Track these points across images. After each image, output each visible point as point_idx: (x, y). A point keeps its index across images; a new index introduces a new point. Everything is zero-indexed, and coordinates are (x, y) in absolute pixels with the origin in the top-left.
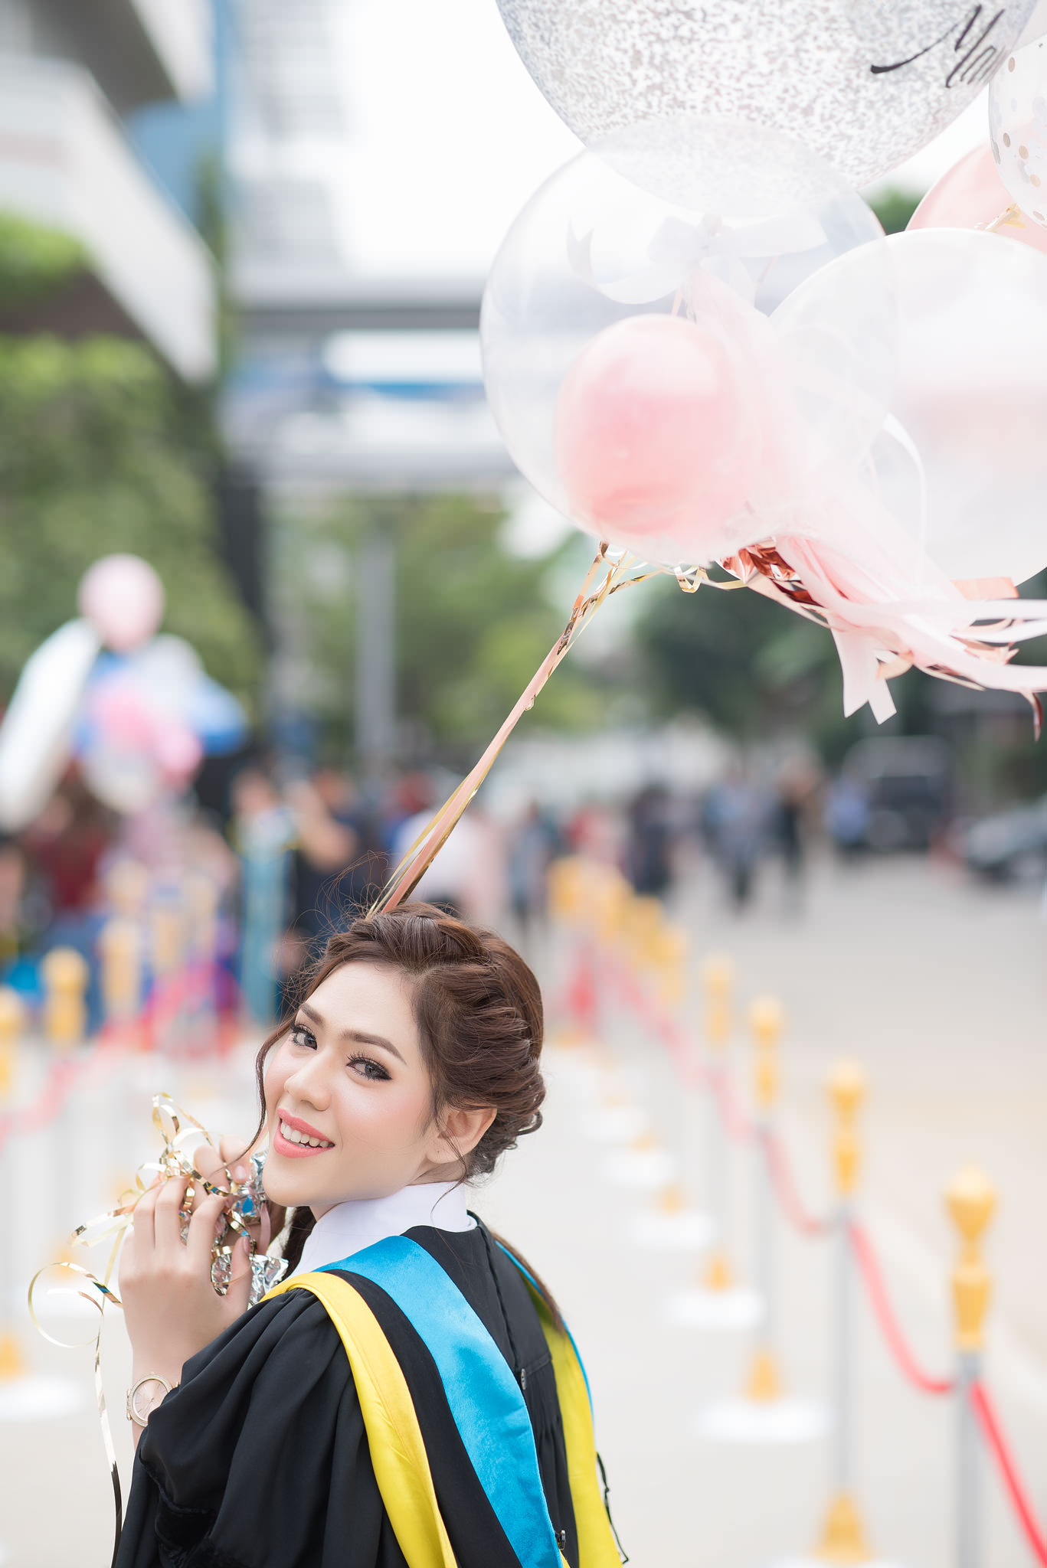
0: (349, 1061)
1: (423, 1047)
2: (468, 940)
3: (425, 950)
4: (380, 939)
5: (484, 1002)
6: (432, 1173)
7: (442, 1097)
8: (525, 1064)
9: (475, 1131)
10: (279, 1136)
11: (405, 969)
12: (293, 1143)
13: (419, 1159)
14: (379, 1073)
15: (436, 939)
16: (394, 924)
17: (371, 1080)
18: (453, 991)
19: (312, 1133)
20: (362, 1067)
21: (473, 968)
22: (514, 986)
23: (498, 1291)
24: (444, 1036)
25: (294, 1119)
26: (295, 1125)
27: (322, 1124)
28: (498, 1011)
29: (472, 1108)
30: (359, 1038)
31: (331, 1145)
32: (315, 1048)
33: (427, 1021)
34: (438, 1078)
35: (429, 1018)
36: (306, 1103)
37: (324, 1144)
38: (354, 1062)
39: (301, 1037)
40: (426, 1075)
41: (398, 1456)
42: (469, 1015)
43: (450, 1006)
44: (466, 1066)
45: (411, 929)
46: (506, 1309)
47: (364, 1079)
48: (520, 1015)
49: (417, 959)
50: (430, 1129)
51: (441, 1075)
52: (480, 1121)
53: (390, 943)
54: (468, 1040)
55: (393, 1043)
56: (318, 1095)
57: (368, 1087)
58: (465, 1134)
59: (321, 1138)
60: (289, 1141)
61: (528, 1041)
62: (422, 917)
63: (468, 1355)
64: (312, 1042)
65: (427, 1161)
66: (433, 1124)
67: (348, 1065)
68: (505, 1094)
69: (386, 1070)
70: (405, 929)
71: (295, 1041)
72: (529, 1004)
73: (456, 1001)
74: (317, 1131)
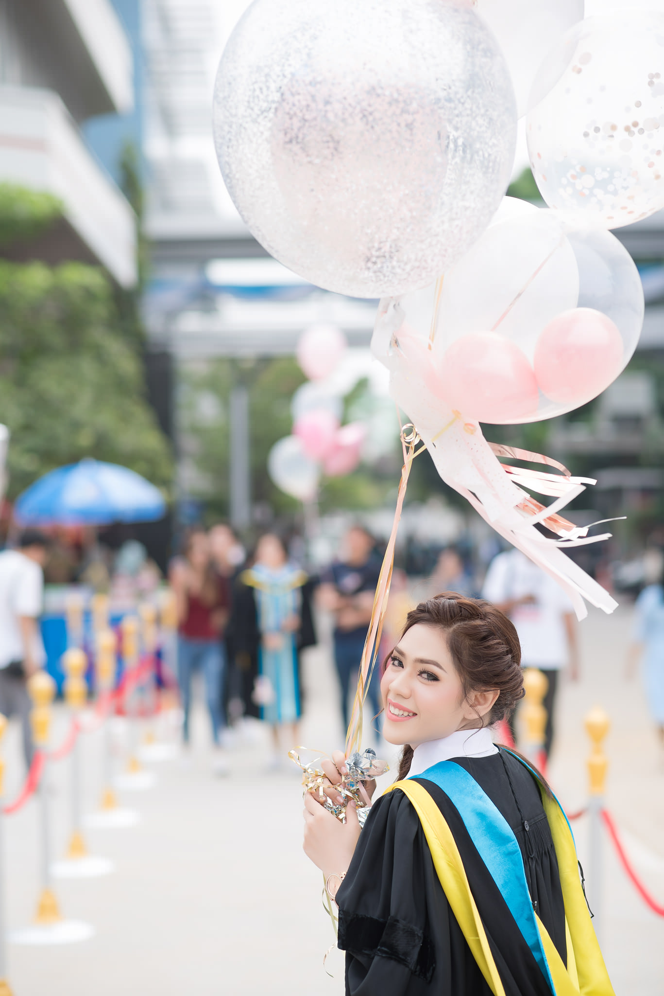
0: (419, 673)
1: (454, 663)
2: (473, 608)
3: (451, 616)
4: (429, 612)
5: (485, 638)
6: (468, 725)
7: (469, 687)
8: (510, 666)
9: (489, 702)
10: (389, 712)
11: (442, 626)
12: (395, 715)
13: (461, 718)
14: (434, 678)
15: (457, 610)
16: (436, 604)
17: (430, 682)
18: (468, 635)
19: (404, 710)
20: (425, 676)
21: (478, 622)
22: (499, 629)
23: (510, 783)
24: (465, 656)
25: (395, 703)
26: (396, 706)
27: (409, 705)
28: (492, 642)
29: (486, 691)
30: (422, 661)
31: (415, 714)
32: (403, 667)
33: (455, 650)
34: (465, 679)
35: (456, 650)
36: (399, 695)
37: (411, 714)
38: (421, 673)
39: (396, 663)
40: (459, 677)
41: (448, 864)
42: (478, 646)
43: (467, 642)
44: (478, 671)
45: (444, 606)
46: (515, 792)
47: (426, 681)
48: (504, 643)
49: (447, 620)
50: (464, 703)
51: (466, 676)
52: (492, 697)
53: (434, 614)
54: (478, 658)
55: (439, 663)
56: (405, 691)
57: (428, 685)
58: (484, 704)
59: (409, 712)
60: (393, 714)
61: (510, 656)
62: (449, 599)
63: (482, 816)
64: (401, 665)
65: (464, 719)
66: (465, 700)
67: (418, 675)
68: (502, 682)
69: (437, 676)
70: (441, 606)
71: (393, 664)
72: (510, 638)
73: (471, 640)
74: (406, 708)
